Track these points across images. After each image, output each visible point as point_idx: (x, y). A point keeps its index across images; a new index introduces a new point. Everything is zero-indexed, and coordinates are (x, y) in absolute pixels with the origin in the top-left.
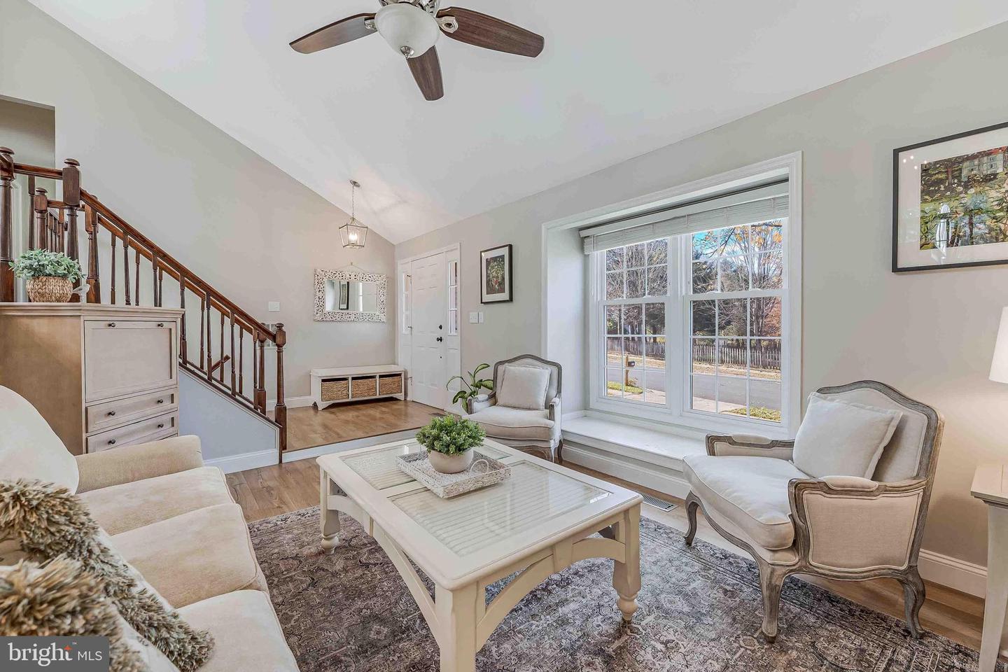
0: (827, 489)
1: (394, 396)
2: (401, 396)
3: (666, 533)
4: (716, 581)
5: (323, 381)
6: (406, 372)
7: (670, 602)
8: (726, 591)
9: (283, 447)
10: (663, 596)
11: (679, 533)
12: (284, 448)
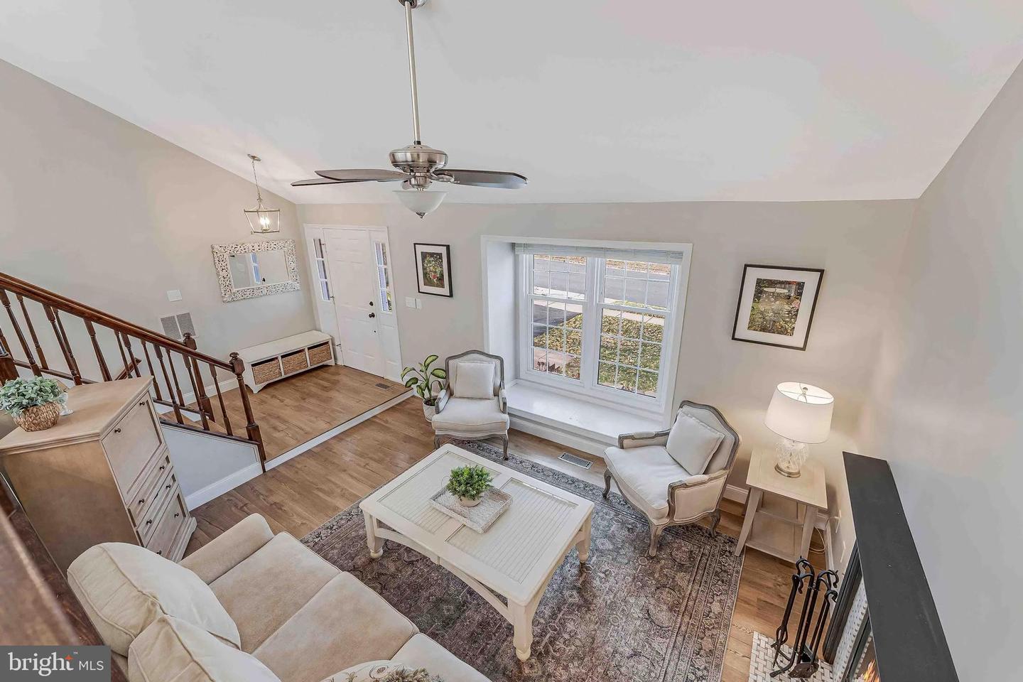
0: (685, 486)
1: (325, 363)
2: (331, 362)
3: (591, 490)
4: (623, 523)
5: (253, 365)
6: (333, 339)
7: (603, 544)
8: (629, 529)
9: (263, 458)
10: (598, 541)
11: (599, 488)
12: (265, 459)
